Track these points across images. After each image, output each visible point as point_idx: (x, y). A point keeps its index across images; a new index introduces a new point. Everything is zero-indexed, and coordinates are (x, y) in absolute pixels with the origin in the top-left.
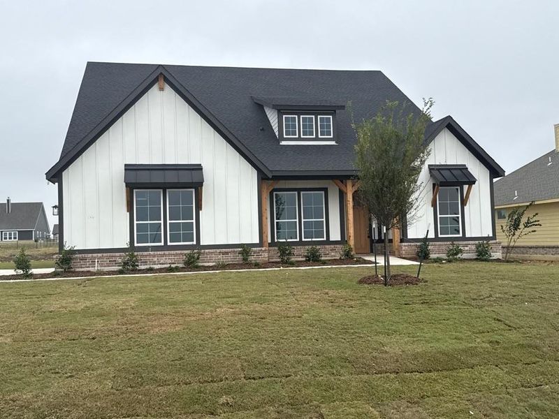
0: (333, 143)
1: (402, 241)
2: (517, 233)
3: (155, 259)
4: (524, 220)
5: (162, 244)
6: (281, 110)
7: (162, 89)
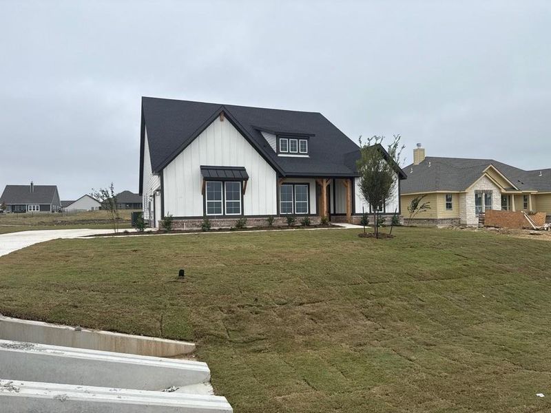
0: (307, 156)
1: (352, 214)
2: (416, 211)
3: (219, 223)
4: (420, 205)
5: (222, 214)
6: (278, 135)
7: (222, 120)
